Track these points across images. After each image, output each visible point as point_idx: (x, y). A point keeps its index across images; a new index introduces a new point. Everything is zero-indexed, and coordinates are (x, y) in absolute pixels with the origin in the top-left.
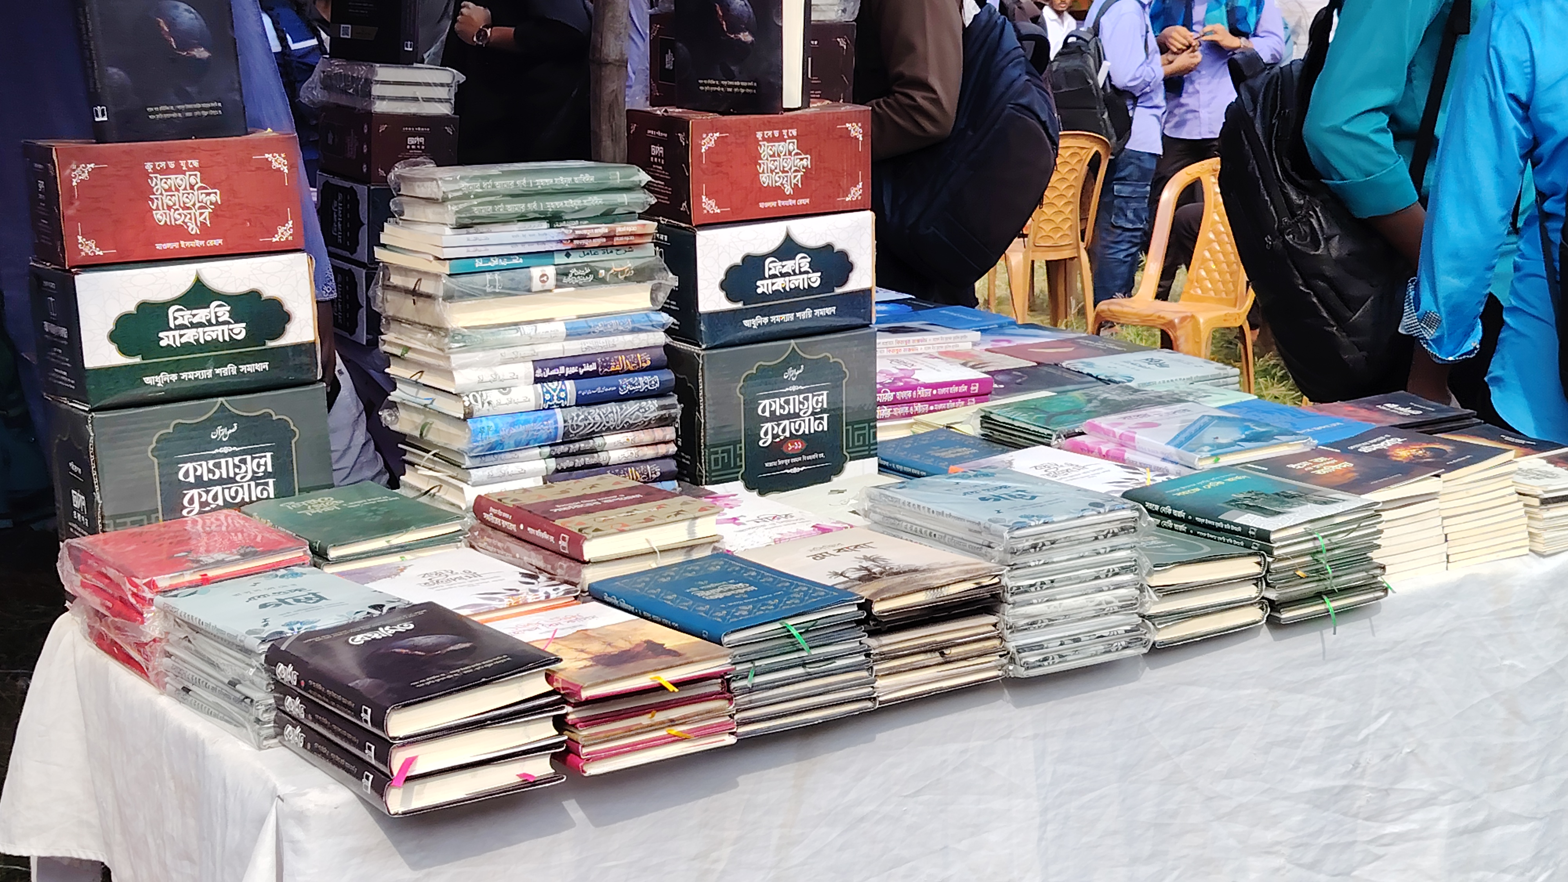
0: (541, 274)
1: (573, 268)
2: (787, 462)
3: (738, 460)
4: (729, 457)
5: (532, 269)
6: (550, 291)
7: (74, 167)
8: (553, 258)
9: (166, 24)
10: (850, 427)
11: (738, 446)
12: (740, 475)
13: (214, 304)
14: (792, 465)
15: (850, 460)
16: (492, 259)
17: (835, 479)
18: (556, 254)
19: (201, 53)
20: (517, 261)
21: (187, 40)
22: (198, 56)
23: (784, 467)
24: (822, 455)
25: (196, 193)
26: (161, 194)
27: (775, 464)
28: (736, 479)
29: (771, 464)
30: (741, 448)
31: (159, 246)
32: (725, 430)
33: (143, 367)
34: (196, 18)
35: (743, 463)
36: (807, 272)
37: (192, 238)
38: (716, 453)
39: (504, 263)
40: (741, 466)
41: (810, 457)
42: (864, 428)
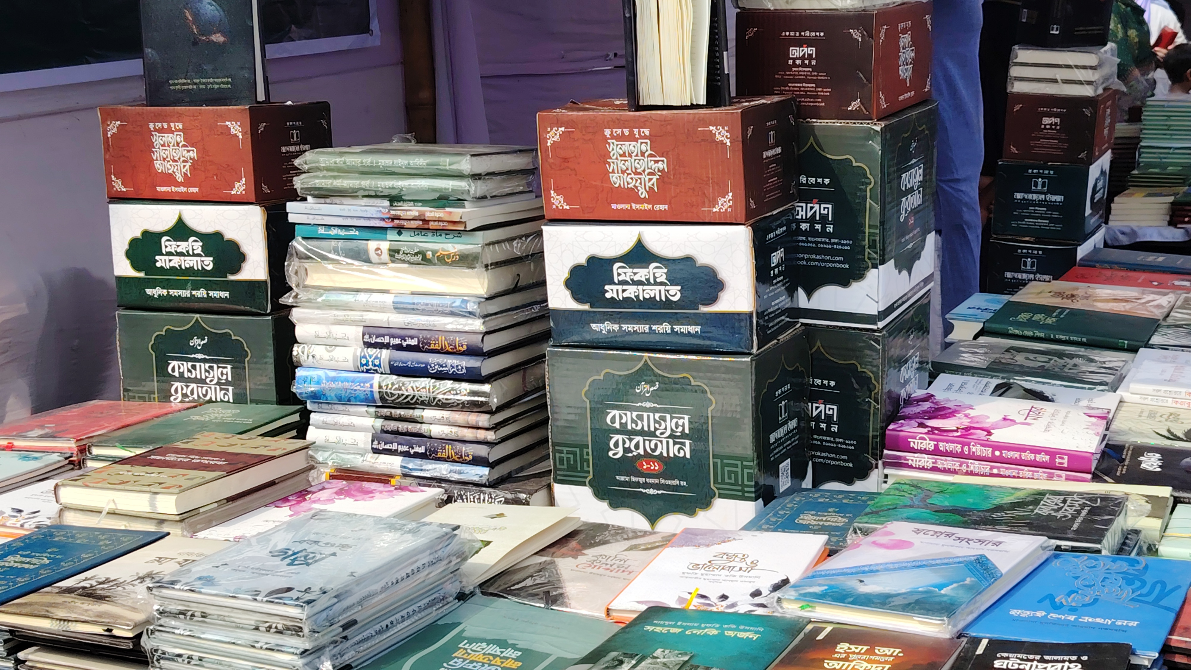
0: (375, 247)
1: (404, 245)
2: (642, 480)
3: (585, 464)
4: (575, 461)
5: (369, 242)
6: (386, 264)
7: (109, 123)
8: (386, 234)
9: (191, 15)
10: (719, 461)
11: (585, 450)
12: (587, 481)
13: (192, 239)
14: (646, 486)
15: (719, 497)
16: (332, 228)
17: (701, 514)
18: (389, 232)
19: (218, 38)
20: (354, 233)
21: (207, 28)
22: (215, 40)
23: (638, 485)
24: (684, 483)
25: (180, 149)
26: (159, 148)
27: (627, 479)
28: (583, 484)
29: (622, 478)
30: (588, 454)
31: (159, 189)
32: (570, 431)
33: (147, 280)
34: (217, 10)
35: (591, 469)
36: (662, 284)
37: (179, 184)
38: (561, 452)
39: (342, 233)
40: (589, 472)
41: (668, 482)
42: (736, 466)
